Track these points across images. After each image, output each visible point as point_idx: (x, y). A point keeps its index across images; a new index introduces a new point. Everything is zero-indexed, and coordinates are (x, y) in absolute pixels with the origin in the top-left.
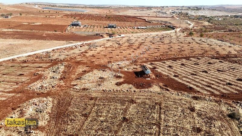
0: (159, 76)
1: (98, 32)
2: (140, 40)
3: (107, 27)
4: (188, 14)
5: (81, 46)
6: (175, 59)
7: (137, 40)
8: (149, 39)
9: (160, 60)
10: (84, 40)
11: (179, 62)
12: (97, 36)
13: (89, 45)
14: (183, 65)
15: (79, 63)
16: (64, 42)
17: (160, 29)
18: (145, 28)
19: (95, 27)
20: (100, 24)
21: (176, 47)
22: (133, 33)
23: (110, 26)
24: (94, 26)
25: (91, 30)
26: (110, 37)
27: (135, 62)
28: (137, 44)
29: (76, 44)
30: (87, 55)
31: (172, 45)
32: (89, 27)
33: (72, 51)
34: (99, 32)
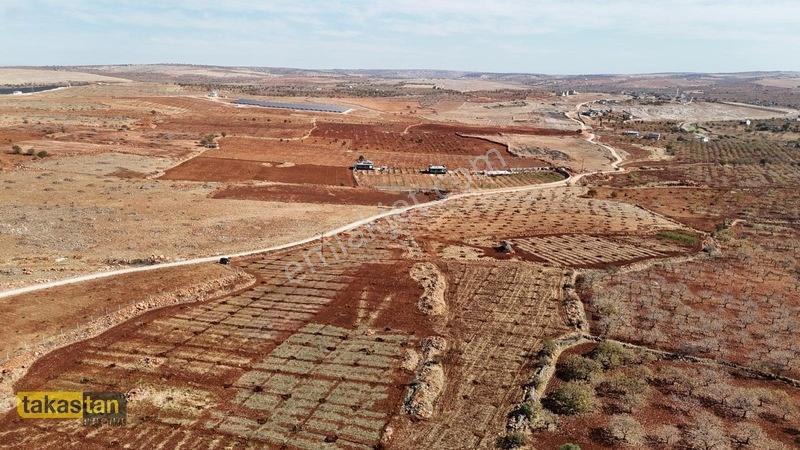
0: (519, 252)
2: (497, 203)
3: (426, 172)
4: (627, 118)
6: (542, 236)
7: (491, 205)
8: (514, 202)
9: (524, 237)
11: (546, 239)
14: (549, 242)
17: (538, 177)
18: (507, 172)
20: (407, 162)
21: (552, 219)
22: (482, 186)
24: (400, 170)
27: (494, 238)
28: (492, 213)
31: (547, 215)
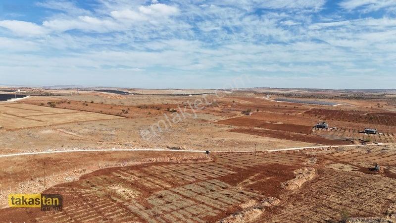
1: (348, 137)
3: (363, 132)
5: (328, 149)
10: (331, 144)
12: (347, 142)
13: (336, 149)
15: (327, 159)
16: (312, 144)
19: (347, 131)
23: (368, 131)
24: (345, 130)
25: (340, 134)
26: (362, 144)
29: (324, 147)
30: (334, 155)
32: (339, 130)
33: (320, 152)
34: (351, 138)
